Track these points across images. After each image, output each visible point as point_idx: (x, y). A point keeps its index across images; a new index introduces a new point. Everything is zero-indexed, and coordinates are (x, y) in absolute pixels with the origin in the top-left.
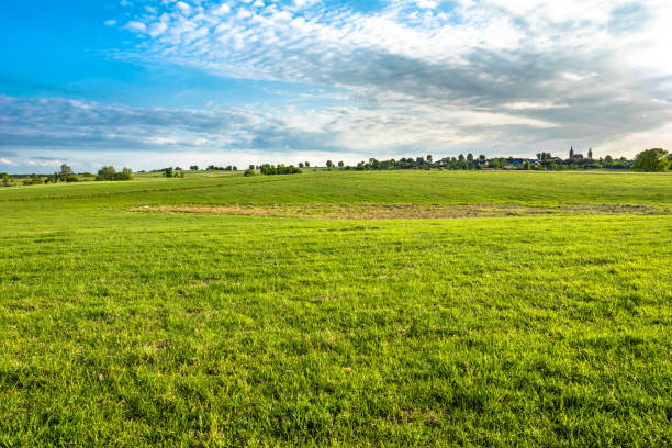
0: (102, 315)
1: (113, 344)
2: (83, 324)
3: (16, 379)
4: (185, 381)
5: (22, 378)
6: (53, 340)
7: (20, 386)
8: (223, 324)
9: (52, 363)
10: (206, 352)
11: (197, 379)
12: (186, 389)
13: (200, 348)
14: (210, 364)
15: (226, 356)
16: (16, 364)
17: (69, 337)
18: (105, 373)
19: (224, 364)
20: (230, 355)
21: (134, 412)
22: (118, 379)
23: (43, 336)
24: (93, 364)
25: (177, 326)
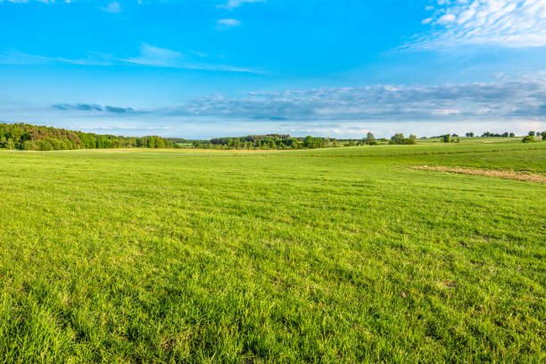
0: (401, 247)
1: (411, 273)
2: (388, 250)
3: (350, 277)
4: (474, 322)
5: (354, 277)
6: (369, 257)
7: (353, 283)
8: (509, 282)
9: (372, 274)
10: (493, 303)
11: (486, 325)
12: (477, 330)
13: (487, 298)
14: (499, 316)
15: (515, 314)
16: (350, 267)
17: (380, 258)
18: (407, 292)
19: (513, 321)
20: (519, 315)
21: (431, 331)
22: (418, 301)
23: (363, 252)
24: (398, 282)
25: (462, 273)
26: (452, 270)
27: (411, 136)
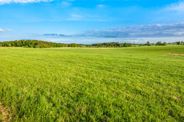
0: (160, 83)
1: (163, 92)
2: (154, 84)
3: (140, 92)
5: (142, 93)
6: (147, 86)
9: (148, 92)
16: (140, 89)
17: (151, 86)
18: (162, 99)
21: (171, 114)
22: (166, 103)
23: (145, 84)
24: (158, 96)
26: (180, 92)
27: (164, 42)
